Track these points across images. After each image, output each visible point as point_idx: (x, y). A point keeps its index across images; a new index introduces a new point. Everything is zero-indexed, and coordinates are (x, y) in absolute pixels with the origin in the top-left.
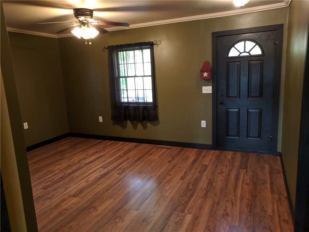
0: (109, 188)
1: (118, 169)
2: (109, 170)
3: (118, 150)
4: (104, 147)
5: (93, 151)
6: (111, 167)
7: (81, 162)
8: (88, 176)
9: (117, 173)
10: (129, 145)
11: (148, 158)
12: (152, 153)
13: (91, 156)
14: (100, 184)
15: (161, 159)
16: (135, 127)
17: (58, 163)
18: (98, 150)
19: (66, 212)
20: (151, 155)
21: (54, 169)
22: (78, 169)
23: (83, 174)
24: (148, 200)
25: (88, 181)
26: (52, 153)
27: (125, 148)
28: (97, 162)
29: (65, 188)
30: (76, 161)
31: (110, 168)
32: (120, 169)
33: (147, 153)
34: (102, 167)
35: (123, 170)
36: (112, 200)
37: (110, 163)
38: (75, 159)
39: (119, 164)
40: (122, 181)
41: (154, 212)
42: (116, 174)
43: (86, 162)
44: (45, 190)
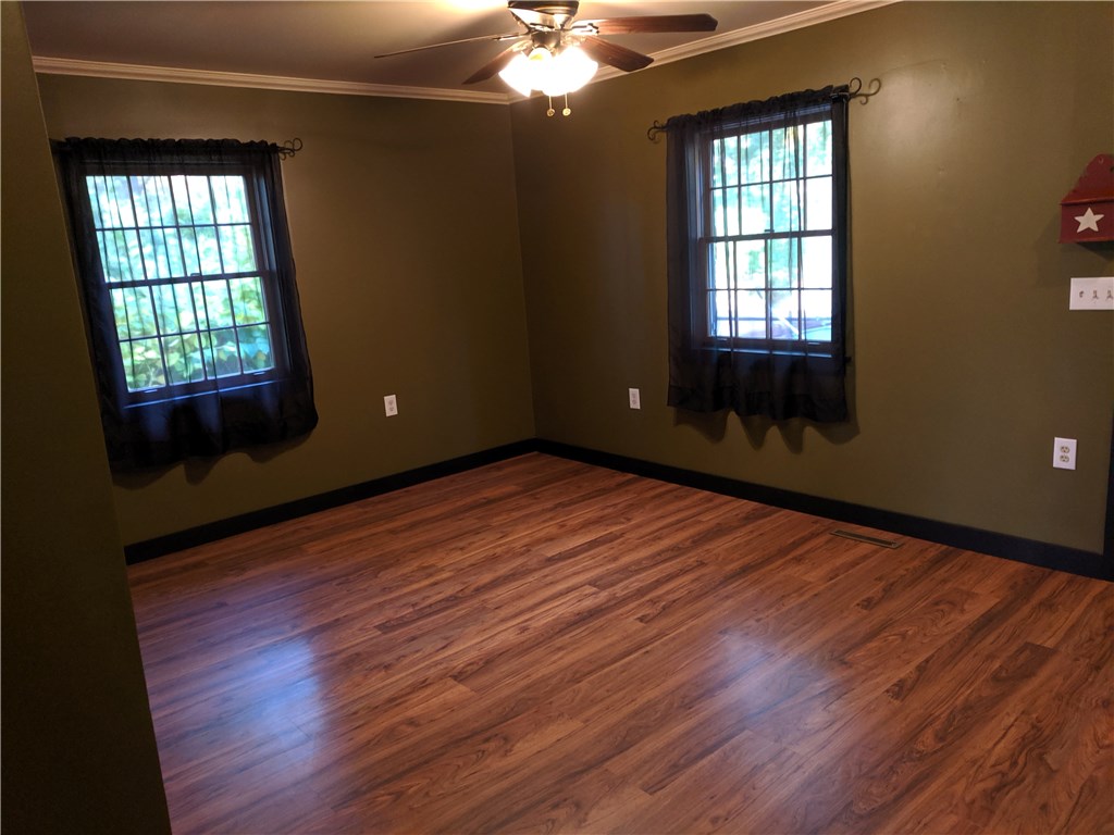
0: (586, 670)
1: (647, 598)
2: (614, 597)
3: (679, 522)
4: (632, 505)
5: (589, 515)
6: (627, 588)
7: (534, 549)
8: (531, 609)
9: (639, 615)
10: (728, 507)
11: (782, 573)
12: (807, 552)
13: (574, 531)
14: (560, 649)
15: (835, 585)
16: (757, 440)
17: (461, 544)
18: (606, 512)
19: (410, 730)
20: (799, 560)
21: (440, 565)
22: (513, 575)
23: (521, 597)
24: (713, 755)
25: (525, 629)
26: (459, 504)
27: (704, 518)
28: (584, 560)
29: (446, 639)
30: (517, 545)
31: (619, 590)
32: (653, 602)
33: (783, 552)
34: (592, 583)
35: (664, 608)
36: (576, 724)
37: (628, 572)
38: (520, 536)
39: (657, 581)
40: (644, 650)
42: (631, 619)
43: (549, 555)
44: (385, 633)
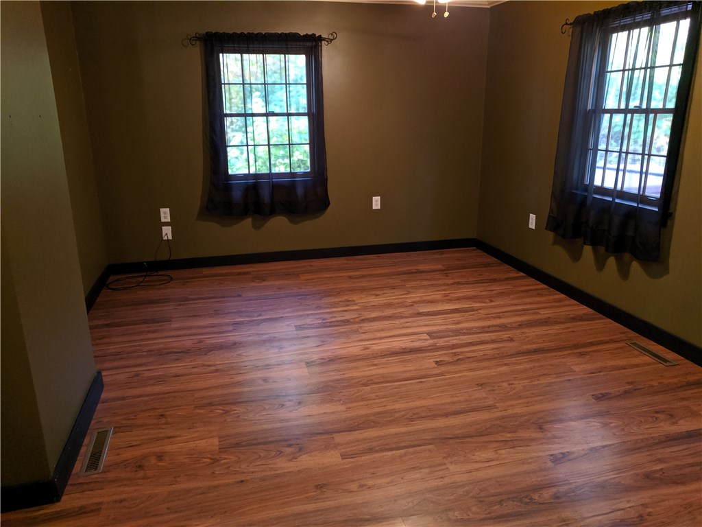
0: (376, 381)
2: (435, 345)
3: (524, 310)
4: (503, 293)
5: (468, 293)
6: (448, 341)
7: (415, 305)
8: (381, 338)
9: (438, 360)
11: (560, 360)
13: (450, 301)
14: (376, 365)
16: (600, 264)
17: (378, 293)
18: (483, 293)
20: (581, 354)
21: (357, 302)
22: (390, 317)
23: (382, 330)
24: (398, 452)
25: (367, 348)
26: (400, 269)
27: (542, 312)
28: (439, 319)
29: (323, 342)
30: (409, 301)
31: (441, 342)
32: (455, 354)
33: (576, 346)
34: (429, 334)
35: (458, 360)
36: (343, 408)
38: (416, 296)
39: (471, 343)
40: (420, 380)
41: (361, 486)
42: (432, 360)
43: (421, 311)
44: (296, 330)
